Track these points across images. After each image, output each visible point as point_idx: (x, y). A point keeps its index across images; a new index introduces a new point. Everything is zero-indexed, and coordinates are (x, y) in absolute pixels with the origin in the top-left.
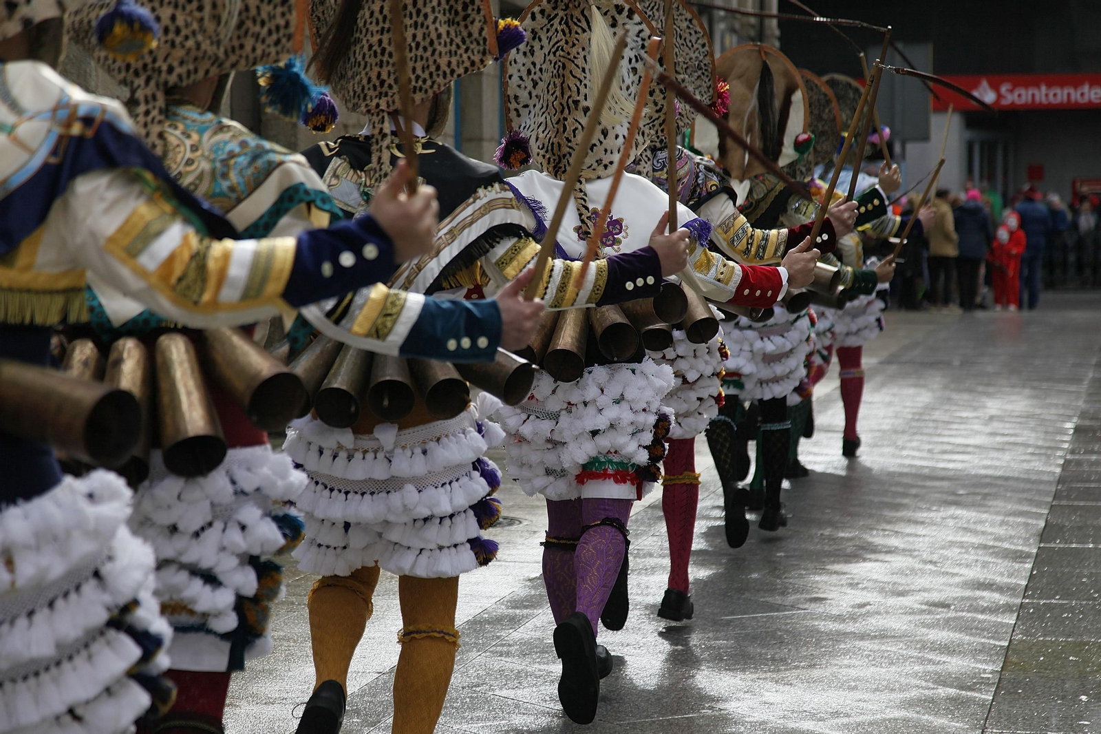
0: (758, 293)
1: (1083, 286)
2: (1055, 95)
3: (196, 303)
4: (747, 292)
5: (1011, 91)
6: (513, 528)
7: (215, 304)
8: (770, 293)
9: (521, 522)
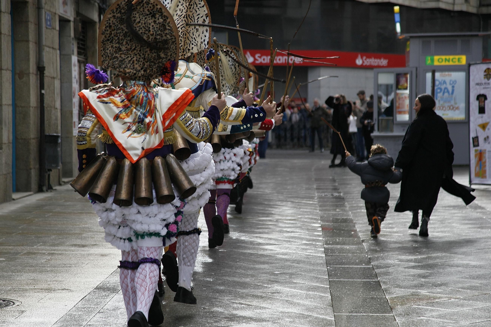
0: (267, 126)
1: (294, 147)
2: (279, 60)
3: (225, 119)
4: (264, 126)
5: (260, 57)
6: (9, 308)
7: (228, 120)
8: (270, 126)
9: (14, 304)
